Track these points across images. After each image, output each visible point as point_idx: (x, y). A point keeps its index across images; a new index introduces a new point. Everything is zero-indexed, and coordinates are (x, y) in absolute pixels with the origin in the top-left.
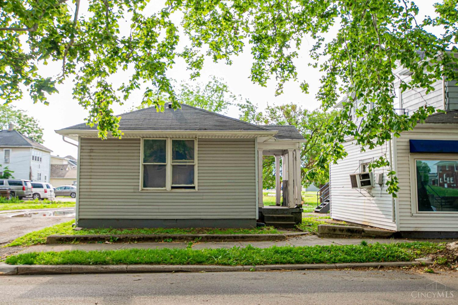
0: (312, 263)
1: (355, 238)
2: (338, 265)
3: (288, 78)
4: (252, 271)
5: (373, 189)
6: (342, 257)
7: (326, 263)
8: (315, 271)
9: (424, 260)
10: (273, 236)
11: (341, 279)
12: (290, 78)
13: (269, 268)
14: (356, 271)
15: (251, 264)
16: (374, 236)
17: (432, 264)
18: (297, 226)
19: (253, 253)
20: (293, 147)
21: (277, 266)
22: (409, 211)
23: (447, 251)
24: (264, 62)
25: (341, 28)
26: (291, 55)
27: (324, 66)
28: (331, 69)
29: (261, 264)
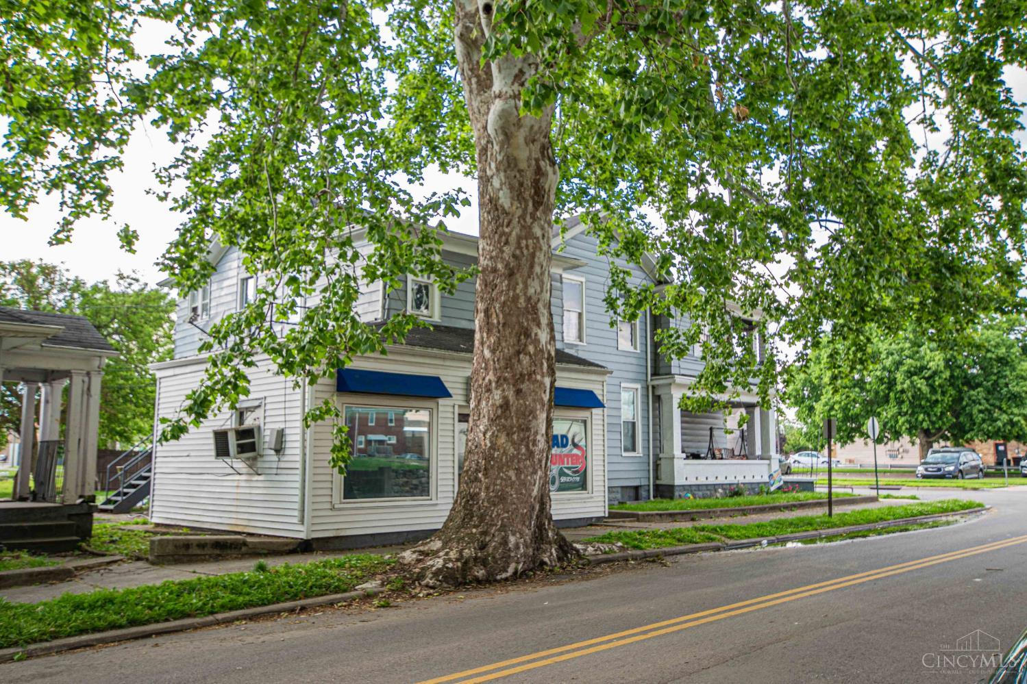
0: (167, 620)
1: (227, 560)
2: (220, 616)
3: (88, 211)
4: (20, 660)
5: (259, 459)
6: (227, 600)
7: (195, 616)
8: (174, 637)
9: (371, 586)
10: (40, 573)
11: (240, 643)
12: (93, 211)
13: (64, 645)
14: (257, 624)
15: (16, 644)
16: (265, 552)
17: (382, 592)
18: (84, 544)
19: (15, 617)
20: (84, 366)
21: (84, 637)
22: (328, 499)
23: (403, 567)
24: (31, 162)
25: (219, 131)
26: (106, 162)
27: (181, 202)
28: (196, 211)
29: (41, 641)
